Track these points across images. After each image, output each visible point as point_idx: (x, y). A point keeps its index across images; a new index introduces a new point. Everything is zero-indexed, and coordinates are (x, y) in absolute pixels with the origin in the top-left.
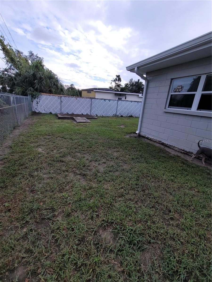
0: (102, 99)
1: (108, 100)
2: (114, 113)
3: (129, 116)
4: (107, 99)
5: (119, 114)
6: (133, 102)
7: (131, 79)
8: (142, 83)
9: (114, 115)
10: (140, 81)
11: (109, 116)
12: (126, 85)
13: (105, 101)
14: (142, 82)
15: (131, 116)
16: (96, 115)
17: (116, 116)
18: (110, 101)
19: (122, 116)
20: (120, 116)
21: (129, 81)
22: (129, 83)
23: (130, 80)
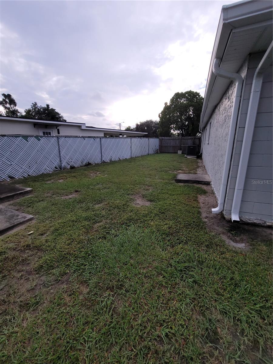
0: (17, 136)
1: (35, 137)
2: (56, 163)
3: (84, 164)
4: (32, 136)
5: (66, 165)
6: (86, 139)
7: (34, 104)
8: (55, 111)
9: (56, 168)
10: (50, 106)
11: (45, 173)
12: (28, 112)
13: (28, 141)
14: (54, 108)
15: (89, 164)
16: (10, 177)
17: (61, 169)
18: (39, 140)
19: (72, 168)
20: (69, 167)
21: (31, 107)
22: (31, 109)
23: (32, 105)
